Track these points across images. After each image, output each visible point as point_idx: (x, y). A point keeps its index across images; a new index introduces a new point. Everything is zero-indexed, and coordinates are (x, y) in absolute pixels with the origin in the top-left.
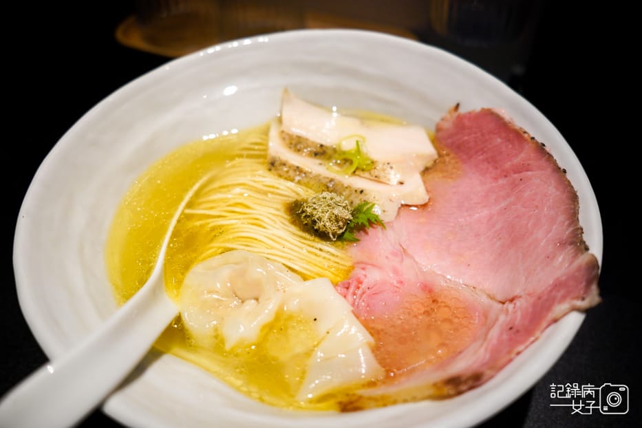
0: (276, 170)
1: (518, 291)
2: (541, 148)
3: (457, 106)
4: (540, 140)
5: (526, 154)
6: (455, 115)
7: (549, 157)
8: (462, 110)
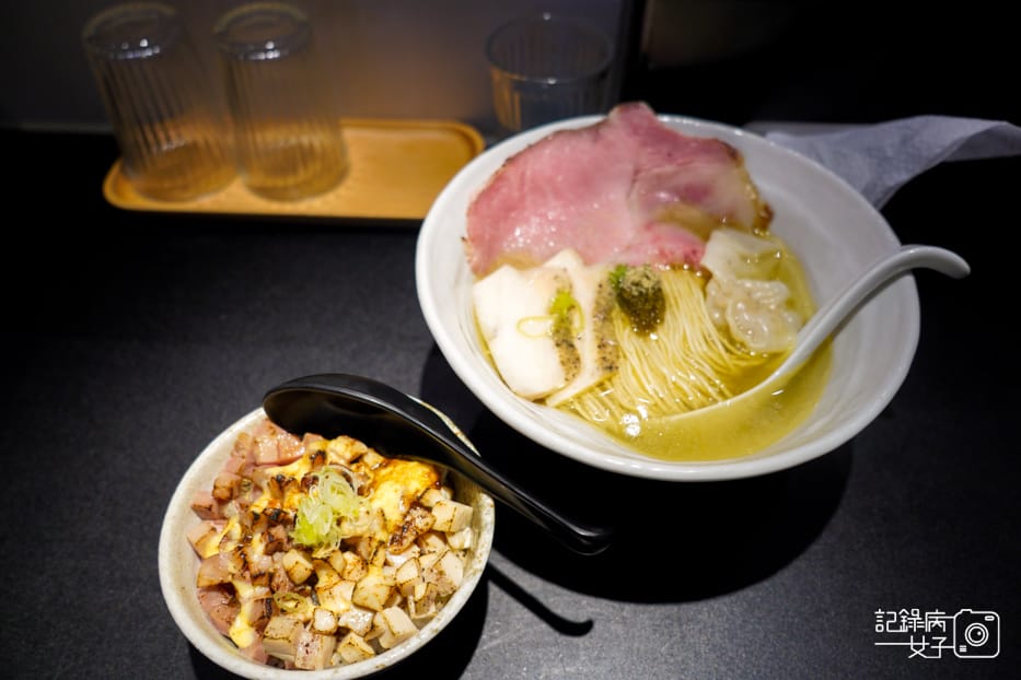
0: (613, 363)
1: (630, 167)
2: (511, 161)
3: (463, 239)
4: (502, 162)
5: (513, 174)
6: (469, 243)
7: (519, 155)
8: (466, 236)
